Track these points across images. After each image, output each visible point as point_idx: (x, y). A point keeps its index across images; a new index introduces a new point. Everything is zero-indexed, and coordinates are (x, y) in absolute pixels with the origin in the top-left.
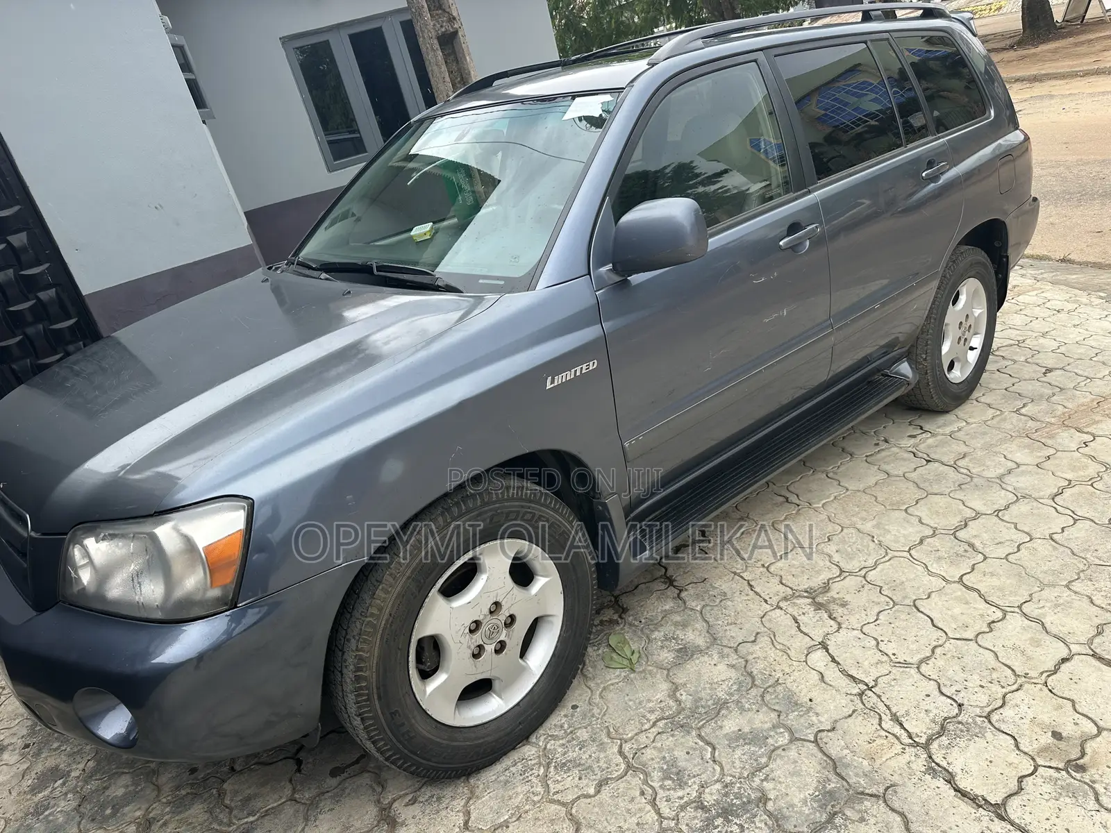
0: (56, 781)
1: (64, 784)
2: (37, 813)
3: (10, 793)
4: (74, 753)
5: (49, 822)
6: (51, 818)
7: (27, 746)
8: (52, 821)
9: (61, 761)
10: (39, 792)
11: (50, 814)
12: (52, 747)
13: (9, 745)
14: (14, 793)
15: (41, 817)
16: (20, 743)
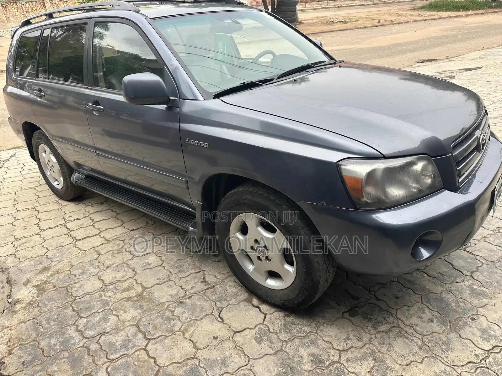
0: (475, 288)
1: (474, 284)
2: (491, 284)
3: (495, 304)
4: (459, 292)
5: (490, 277)
6: (488, 277)
7: (473, 319)
8: (489, 276)
9: (466, 294)
10: (484, 291)
11: (487, 279)
12: (464, 305)
13: (480, 330)
14: (494, 302)
15: (491, 281)
16: (474, 324)
